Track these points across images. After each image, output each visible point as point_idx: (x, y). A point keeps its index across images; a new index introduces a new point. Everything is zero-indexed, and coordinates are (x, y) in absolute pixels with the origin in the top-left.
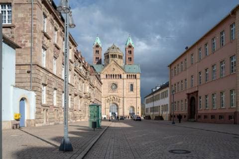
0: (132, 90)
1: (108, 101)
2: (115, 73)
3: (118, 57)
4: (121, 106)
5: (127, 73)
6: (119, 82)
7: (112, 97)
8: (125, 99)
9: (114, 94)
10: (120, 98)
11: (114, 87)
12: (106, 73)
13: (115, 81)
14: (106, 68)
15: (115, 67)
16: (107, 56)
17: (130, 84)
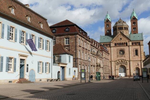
0: (137, 54)
1: (118, 64)
2: (122, 41)
3: (124, 28)
4: (128, 68)
5: (132, 41)
6: (126, 49)
7: (120, 61)
8: (131, 62)
9: (122, 58)
10: (127, 62)
11: (122, 53)
12: (115, 42)
13: (122, 48)
14: (115, 38)
15: (122, 37)
16: (115, 29)
17: (135, 50)
